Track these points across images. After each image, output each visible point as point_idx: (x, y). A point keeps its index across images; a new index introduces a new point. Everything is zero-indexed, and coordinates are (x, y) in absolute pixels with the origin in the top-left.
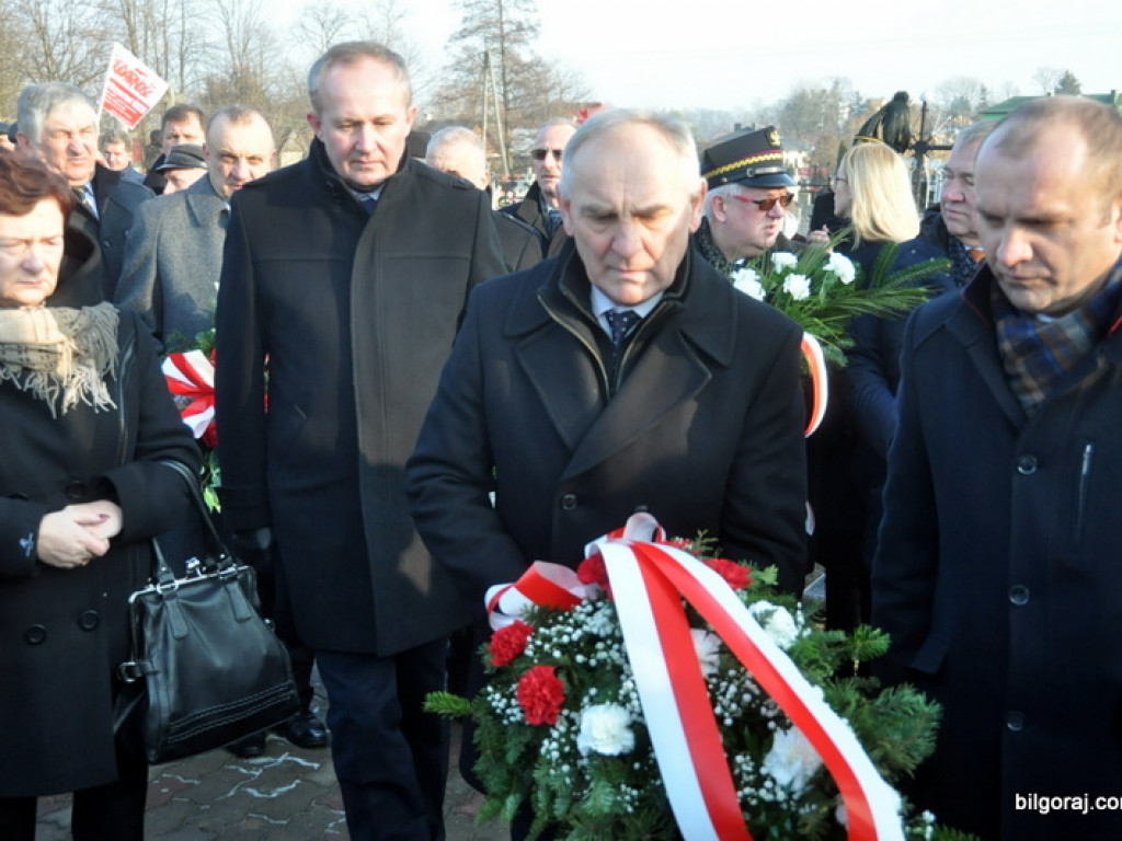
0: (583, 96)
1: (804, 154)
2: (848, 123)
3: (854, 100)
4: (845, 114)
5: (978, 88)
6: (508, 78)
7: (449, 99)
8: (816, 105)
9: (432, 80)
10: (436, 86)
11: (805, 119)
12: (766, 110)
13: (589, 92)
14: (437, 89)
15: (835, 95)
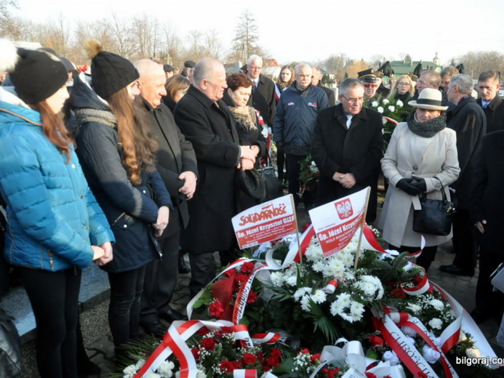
0: (269, 57)
1: (333, 75)
2: (346, 66)
3: (347, 59)
4: (345, 64)
5: (383, 58)
6: (249, 52)
7: (231, 58)
8: (337, 61)
9: (225, 52)
10: (227, 54)
11: (333, 65)
12: (321, 62)
13: (271, 56)
14: (227, 55)
15: (342, 59)
